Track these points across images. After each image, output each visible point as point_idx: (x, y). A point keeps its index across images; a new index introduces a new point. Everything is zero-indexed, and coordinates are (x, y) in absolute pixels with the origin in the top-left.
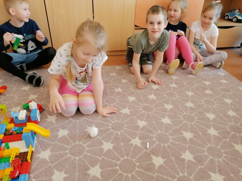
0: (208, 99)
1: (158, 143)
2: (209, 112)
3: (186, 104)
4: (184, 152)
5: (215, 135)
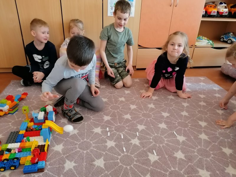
0: (202, 109)
1: (154, 143)
2: (201, 120)
3: (181, 113)
4: (177, 152)
5: (205, 140)
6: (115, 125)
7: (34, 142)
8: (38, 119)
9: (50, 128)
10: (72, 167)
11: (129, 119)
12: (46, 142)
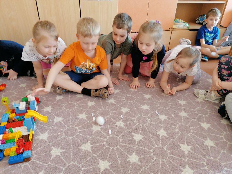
1: (138, 124)
3: (162, 93)
4: (159, 130)
5: (185, 117)
6: (99, 110)
7: (17, 133)
8: (20, 110)
9: (33, 117)
10: (59, 154)
11: (113, 103)
12: (30, 132)
